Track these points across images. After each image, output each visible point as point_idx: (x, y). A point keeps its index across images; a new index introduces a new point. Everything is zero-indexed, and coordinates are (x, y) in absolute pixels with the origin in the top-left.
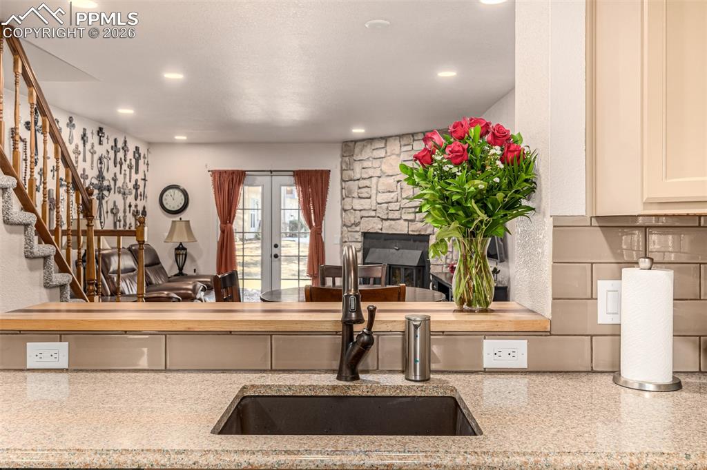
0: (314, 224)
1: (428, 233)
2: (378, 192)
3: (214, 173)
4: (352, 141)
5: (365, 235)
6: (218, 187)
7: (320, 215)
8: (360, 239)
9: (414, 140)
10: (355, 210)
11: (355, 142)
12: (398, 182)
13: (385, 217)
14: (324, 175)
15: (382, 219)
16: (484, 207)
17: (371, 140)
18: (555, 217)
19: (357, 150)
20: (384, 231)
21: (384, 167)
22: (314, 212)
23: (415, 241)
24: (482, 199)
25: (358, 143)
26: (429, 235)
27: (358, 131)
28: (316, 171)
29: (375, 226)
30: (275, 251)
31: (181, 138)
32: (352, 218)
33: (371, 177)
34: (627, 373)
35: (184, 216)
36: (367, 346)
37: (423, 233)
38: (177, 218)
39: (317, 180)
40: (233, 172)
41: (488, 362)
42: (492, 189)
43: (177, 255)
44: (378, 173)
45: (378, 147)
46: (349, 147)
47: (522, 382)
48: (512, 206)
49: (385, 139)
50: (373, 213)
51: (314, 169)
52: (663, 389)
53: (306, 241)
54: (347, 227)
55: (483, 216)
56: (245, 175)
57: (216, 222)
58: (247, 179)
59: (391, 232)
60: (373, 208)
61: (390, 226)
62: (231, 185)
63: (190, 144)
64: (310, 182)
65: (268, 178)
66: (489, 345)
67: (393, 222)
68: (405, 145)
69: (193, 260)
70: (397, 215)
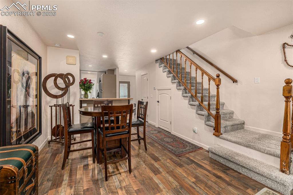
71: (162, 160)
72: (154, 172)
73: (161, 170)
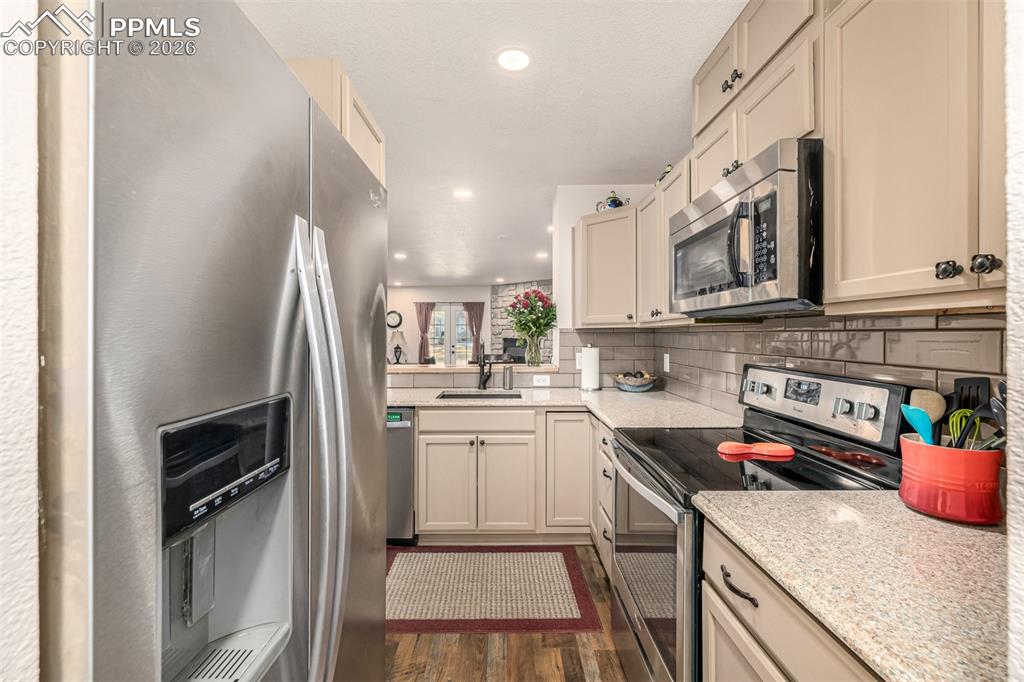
0: (475, 334)
3: (416, 304)
4: (497, 286)
6: (420, 312)
7: (479, 329)
10: (499, 325)
11: (499, 286)
14: (481, 305)
16: (535, 325)
17: (508, 285)
18: (561, 329)
19: (500, 290)
20: (515, 338)
22: (475, 326)
24: (534, 323)
25: (501, 287)
27: (500, 280)
28: (476, 302)
29: (510, 335)
30: (453, 349)
31: (398, 284)
32: (497, 330)
34: (584, 386)
35: (400, 329)
36: (489, 377)
38: (395, 330)
39: (477, 308)
40: (428, 304)
41: (536, 384)
42: (538, 318)
43: (396, 352)
45: (512, 289)
46: (495, 288)
47: (547, 391)
48: (548, 325)
49: (516, 284)
52: (595, 390)
53: (471, 345)
54: (495, 335)
55: (534, 329)
56: (435, 305)
57: (418, 333)
58: (436, 308)
62: (427, 311)
63: (402, 287)
64: (473, 308)
65: (449, 306)
66: (536, 377)
68: (527, 288)
69: (405, 355)
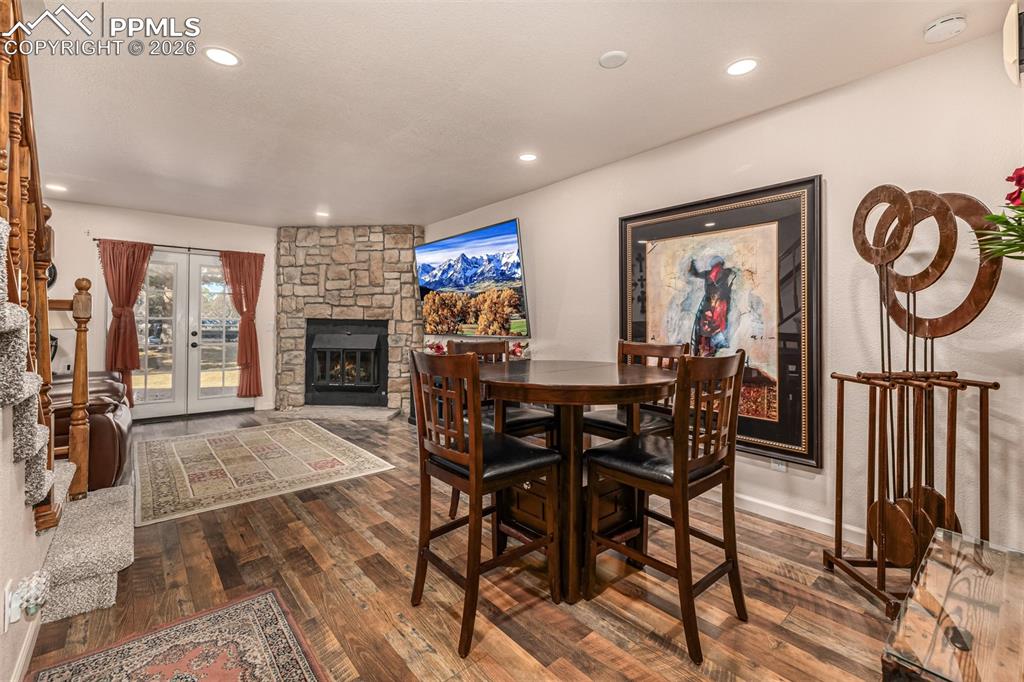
0: (245, 310)
1: (385, 318)
2: (327, 279)
3: (102, 242)
4: (293, 227)
5: (309, 321)
7: (253, 301)
8: (304, 325)
9: (370, 232)
10: (298, 296)
11: (298, 228)
12: (351, 270)
13: (337, 303)
14: (258, 259)
15: (332, 306)
17: (318, 228)
19: (300, 236)
20: (334, 318)
21: (335, 255)
22: (246, 296)
23: (370, 326)
25: (301, 230)
26: (388, 321)
28: (249, 254)
29: (324, 312)
30: (194, 339)
32: (292, 304)
33: (319, 264)
37: (380, 318)
39: (250, 264)
40: (134, 245)
44: (327, 260)
45: (326, 235)
46: (289, 232)
49: (336, 228)
50: (321, 300)
51: (246, 251)
54: (286, 312)
56: (152, 249)
57: (105, 304)
58: (156, 256)
59: (342, 318)
60: (321, 294)
61: (342, 312)
62: (131, 260)
65: (185, 257)
67: (345, 308)
68: (360, 236)
70: (350, 302)
71: (352, 564)
72: (388, 528)
73: (369, 534)
